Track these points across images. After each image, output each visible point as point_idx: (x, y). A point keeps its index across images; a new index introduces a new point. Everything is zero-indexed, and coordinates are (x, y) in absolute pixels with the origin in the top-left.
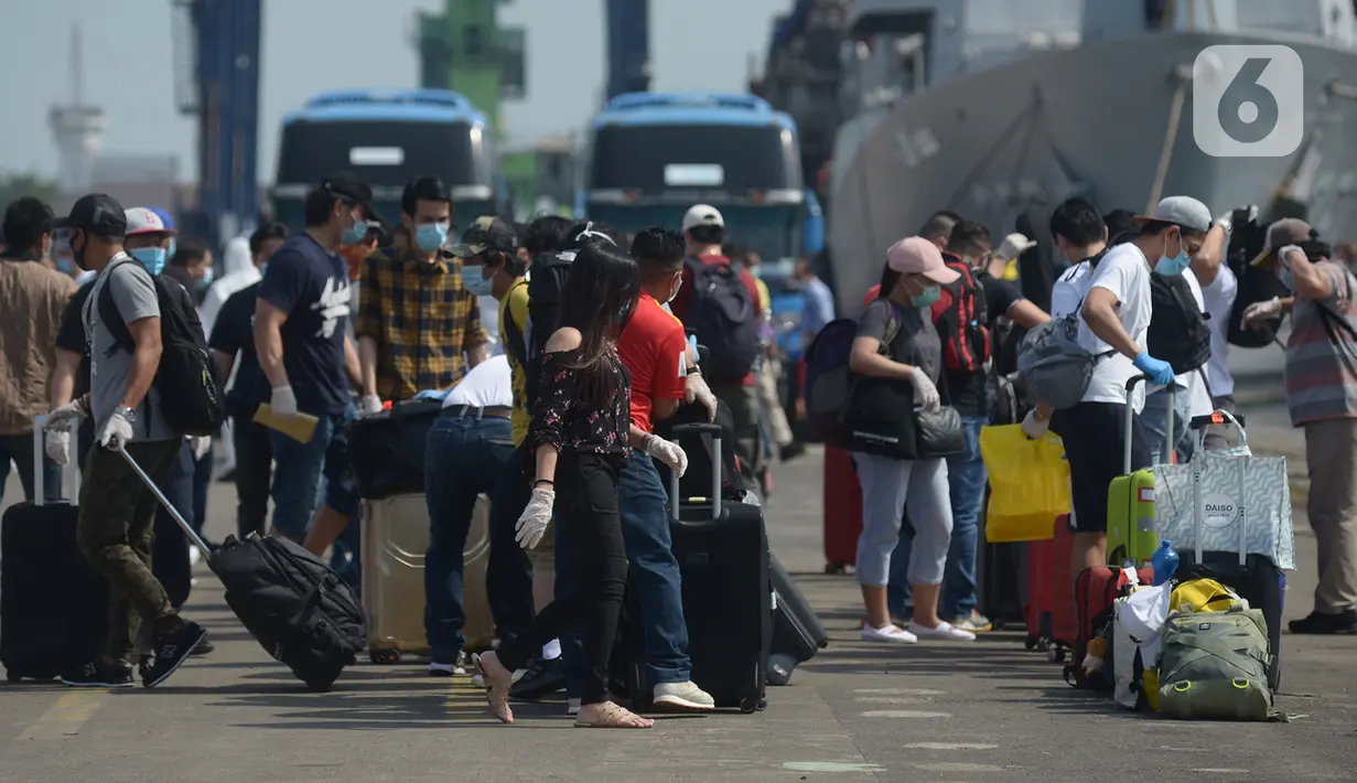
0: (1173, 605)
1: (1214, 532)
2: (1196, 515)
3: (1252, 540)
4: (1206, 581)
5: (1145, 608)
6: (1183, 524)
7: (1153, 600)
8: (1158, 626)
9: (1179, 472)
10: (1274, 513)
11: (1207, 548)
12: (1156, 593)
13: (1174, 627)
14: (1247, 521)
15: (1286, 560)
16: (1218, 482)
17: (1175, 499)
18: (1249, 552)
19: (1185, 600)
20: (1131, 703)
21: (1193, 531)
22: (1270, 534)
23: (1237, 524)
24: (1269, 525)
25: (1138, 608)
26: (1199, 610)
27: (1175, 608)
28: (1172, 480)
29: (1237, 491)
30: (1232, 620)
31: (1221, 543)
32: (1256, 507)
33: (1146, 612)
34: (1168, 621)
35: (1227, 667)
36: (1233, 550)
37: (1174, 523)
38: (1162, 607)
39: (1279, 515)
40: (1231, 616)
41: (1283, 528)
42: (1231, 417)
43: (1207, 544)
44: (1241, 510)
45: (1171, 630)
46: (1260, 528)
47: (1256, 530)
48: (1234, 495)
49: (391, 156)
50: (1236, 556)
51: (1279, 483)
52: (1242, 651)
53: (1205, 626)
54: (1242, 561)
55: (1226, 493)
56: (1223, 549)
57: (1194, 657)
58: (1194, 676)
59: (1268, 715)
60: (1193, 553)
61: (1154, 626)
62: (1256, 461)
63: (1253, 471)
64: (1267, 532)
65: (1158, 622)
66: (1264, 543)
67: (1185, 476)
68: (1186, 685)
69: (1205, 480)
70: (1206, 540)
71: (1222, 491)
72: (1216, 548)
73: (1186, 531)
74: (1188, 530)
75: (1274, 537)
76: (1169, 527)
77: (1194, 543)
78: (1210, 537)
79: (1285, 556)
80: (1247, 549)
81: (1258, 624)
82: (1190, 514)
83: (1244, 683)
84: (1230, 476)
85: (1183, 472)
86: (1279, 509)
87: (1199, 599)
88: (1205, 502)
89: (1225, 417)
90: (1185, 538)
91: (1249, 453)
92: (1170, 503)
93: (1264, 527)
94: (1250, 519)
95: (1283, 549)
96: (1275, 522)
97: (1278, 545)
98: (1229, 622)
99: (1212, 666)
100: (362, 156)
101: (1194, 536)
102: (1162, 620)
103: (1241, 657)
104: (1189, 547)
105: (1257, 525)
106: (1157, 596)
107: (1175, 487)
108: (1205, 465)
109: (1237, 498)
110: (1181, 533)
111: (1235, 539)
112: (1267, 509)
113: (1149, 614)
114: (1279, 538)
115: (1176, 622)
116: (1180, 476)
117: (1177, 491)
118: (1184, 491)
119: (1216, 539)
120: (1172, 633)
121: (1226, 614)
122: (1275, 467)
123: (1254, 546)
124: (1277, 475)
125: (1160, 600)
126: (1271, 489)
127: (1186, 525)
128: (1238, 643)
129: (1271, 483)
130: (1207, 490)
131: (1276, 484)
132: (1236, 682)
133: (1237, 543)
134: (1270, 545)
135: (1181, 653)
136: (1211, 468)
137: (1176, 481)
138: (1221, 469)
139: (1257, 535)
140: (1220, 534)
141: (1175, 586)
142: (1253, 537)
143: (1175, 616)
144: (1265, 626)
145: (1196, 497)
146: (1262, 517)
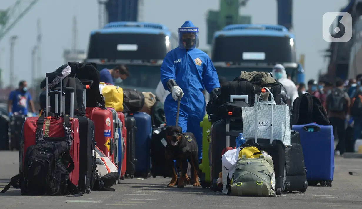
0: (240, 156)
1: (262, 132)
2: (255, 126)
3: (275, 135)
4: (253, 147)
5: (230, 157)
6: (251, 129)
7: (233, 154)
8: (234, 163)
9: (251, 109)
10: (283, 125)
11: (259, 137)
12: (234, 151)
13: (239, 164)
14: (273, 128)
15: (287, 142)
16: (264, 114)
17: (249, 120)
18: (274, 139)
19: (245, 154)
20: (226, 193)
21: (254, 132)
22: (281, 133)
23: (269, 129)
24: (281, 129)
25: (228, 157)
26: (249, 157)
27: (241, 157)
28: (248, 112)
29: (270, 117)
30: (259, 161)
31: (264, 136)
32: (277, 123)
33: (231, 158)
34: (238, 161)
35: (255, 177)
36: (268, 138)
37: (248, 128)
38: (236, 157)
39: (285, 126)
40: (259, 160)
41: (286, 130)
42: (268, 90)
43: (260, 136)
44: (271, 124)
45: (238, 165)
46: (278, 130)
47: (276, 131)
48: (269, 119)
49: (133, 47)
50: (269, 140)
51: (285, 114)
52: (262, 172)
53: (249, 163)
54: (271, 142)
55: (267, 118)
56: (265, 138)
57: (243, 174)
58: (243, 180)
59: (270, 194)
60: (254, 139)
61: (233, 163)
62: (278, 106)
63: (276, 110)
64: (280, 132)
65: (234, 162)
66: (279, 136)
67: (253, 111)
68: (240, 184)
69: (259, 113)
70: (259, 134)
71: (266, 117)
72: (262, 138)
73: (252, 131)
74: (253, 131)
75: (283, 133)
76: (247, 130)
77: (254, 136)
78: (260, 134)
79: (287, 141)
80: (273, 138)
81: (269, 162)
82: (254, 125)
83: (261, 183)
84: (268, 111)
85: (252, 110)
86: (285, 123)
87: (250, 154)
88: (259, 121)
89: (266, 89)
90: (252, 134)
91: (275, 103)
92: (248, 121)
93: (280, 130)
94: (274, 127)
95: (286, 138)
96: (283, 128)
97: (284, 137)
98: (259, 162)
99: (250, 177)
100: (121, 47)
101: (255, 133)
102: (236, 161)
103: (261, 174)
104: (253, 137)
105: (277, 129)
106: (235, 153)
107: (250, 115)
108: (259, 108)
109: (270, 120)
110: (250, 132)
111: (269, 135)
112: (281, 123)
113: (231, 160)
114: (284, 134)
115: (240, 162)
116: (251, 111)
117: (250, 117)
118: (253, 117)
119: (262, 134)
120: (238, 166)
121: (257, 159)
122: (284, 108)
123: (276, 137)
124: (284, 111)
125: (235, 154)
126: (282, 116)
127: (252, 129)
128: (260, 169)
129: (282, 114)
130: (259, 117)
131: (284, 114)
132: (258, 182)
133: (270, 136)
134: (281, 136)
135: (240, 173)
136: (262, 108)
137: (250, 113)
138: (265, 109)
139: (277, 133)
140: (264, 132)
141: (242, 149)
142: (276, 133)
143: (240, 160)
144: (273, 163)
145: (255, 119)
146: (279, 126)
